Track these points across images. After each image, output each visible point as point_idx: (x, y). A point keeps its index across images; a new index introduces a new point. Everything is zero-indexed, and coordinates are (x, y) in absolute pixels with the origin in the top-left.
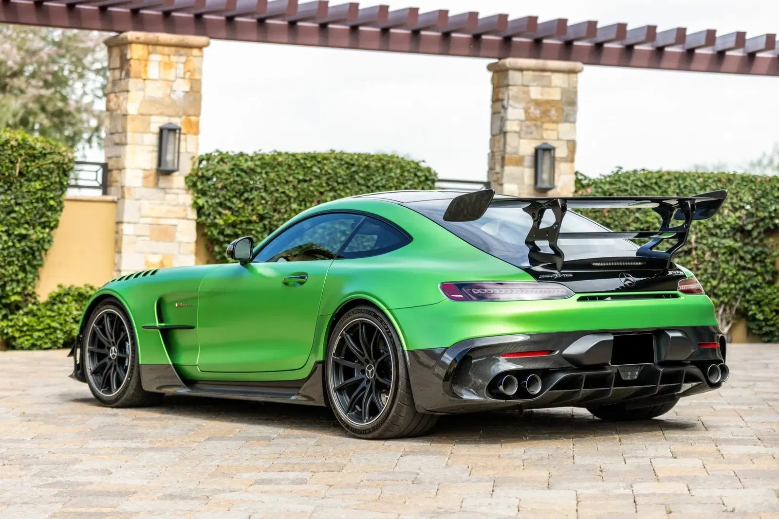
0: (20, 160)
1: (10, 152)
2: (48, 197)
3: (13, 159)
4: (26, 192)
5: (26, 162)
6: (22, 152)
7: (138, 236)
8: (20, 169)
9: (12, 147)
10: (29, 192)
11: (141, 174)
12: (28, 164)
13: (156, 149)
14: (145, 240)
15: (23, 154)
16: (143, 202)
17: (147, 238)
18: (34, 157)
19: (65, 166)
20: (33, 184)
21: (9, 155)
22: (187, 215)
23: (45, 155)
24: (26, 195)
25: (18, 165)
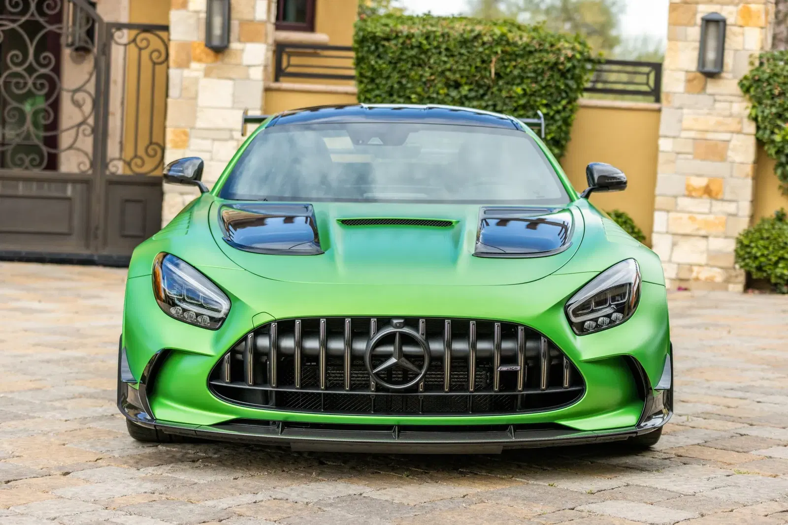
0: (494, 59)
1: (481, 49)
2: (538, 104)
3: (486, 58)
4: (507, 97)
5: (503, 61)
6: (499, 50)
7: (678, 153)
8: (496, 70)
9: (484, 44)
10: (511, 97)
11: (682, 76)
12: (506, 63)
13: (697, 45)
14: (687, 159)
15: (499, 52)
16: (685, 111)
17: (690, 156)
18: (514, 56)
19: (561, 67)
20: (515, 88)
21: (481, 53)
22: (742, 128)
23: (531, 53)
24: (507, 101)
25: (492, 65)
